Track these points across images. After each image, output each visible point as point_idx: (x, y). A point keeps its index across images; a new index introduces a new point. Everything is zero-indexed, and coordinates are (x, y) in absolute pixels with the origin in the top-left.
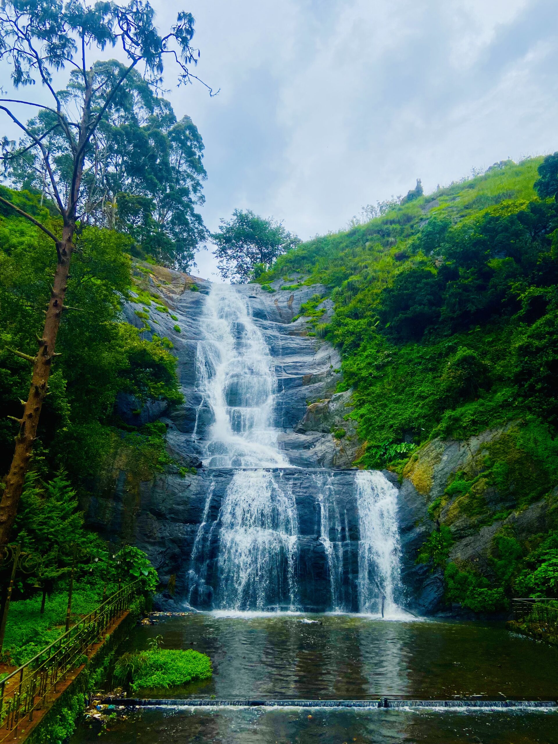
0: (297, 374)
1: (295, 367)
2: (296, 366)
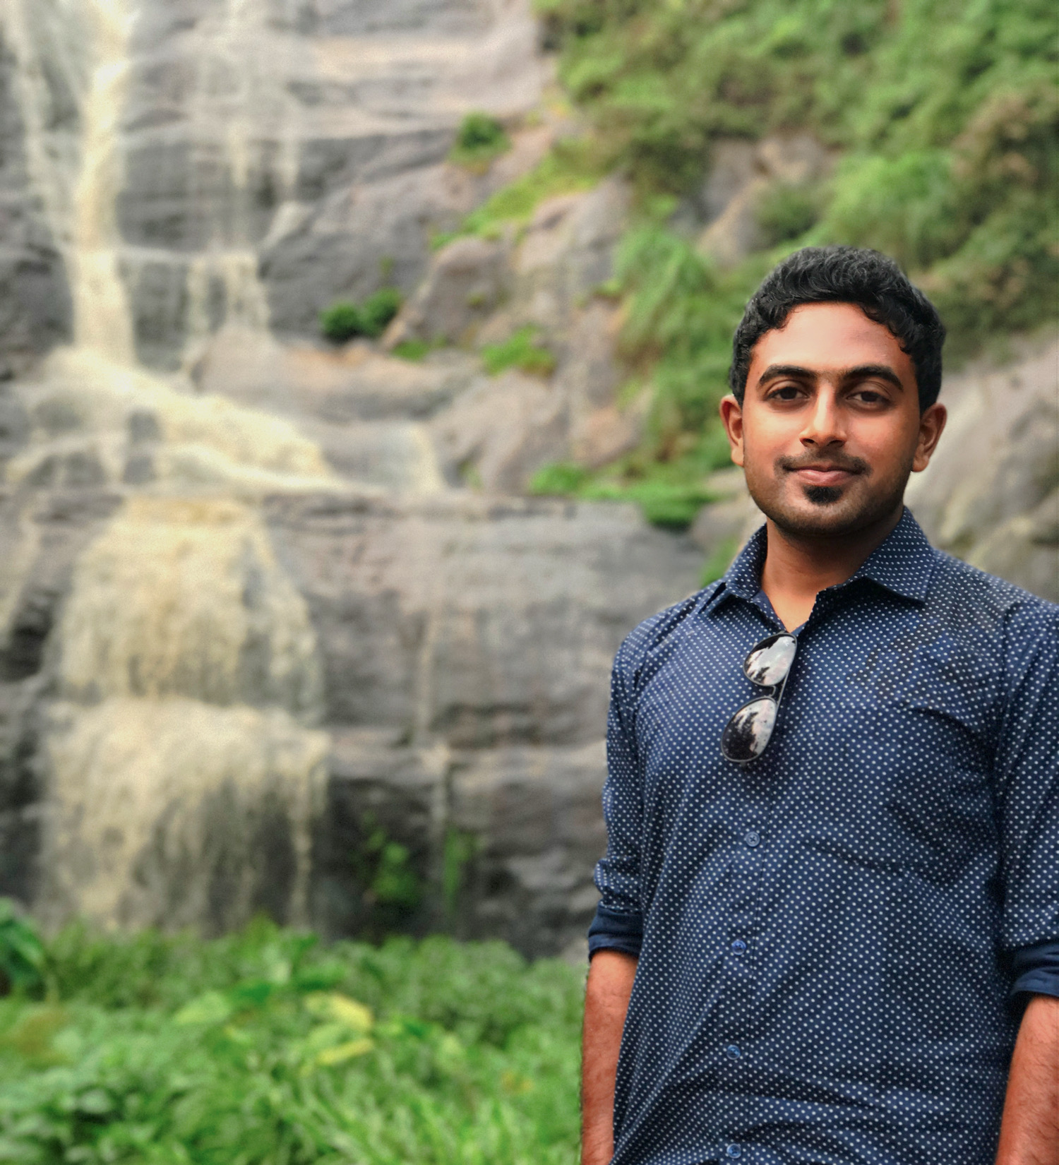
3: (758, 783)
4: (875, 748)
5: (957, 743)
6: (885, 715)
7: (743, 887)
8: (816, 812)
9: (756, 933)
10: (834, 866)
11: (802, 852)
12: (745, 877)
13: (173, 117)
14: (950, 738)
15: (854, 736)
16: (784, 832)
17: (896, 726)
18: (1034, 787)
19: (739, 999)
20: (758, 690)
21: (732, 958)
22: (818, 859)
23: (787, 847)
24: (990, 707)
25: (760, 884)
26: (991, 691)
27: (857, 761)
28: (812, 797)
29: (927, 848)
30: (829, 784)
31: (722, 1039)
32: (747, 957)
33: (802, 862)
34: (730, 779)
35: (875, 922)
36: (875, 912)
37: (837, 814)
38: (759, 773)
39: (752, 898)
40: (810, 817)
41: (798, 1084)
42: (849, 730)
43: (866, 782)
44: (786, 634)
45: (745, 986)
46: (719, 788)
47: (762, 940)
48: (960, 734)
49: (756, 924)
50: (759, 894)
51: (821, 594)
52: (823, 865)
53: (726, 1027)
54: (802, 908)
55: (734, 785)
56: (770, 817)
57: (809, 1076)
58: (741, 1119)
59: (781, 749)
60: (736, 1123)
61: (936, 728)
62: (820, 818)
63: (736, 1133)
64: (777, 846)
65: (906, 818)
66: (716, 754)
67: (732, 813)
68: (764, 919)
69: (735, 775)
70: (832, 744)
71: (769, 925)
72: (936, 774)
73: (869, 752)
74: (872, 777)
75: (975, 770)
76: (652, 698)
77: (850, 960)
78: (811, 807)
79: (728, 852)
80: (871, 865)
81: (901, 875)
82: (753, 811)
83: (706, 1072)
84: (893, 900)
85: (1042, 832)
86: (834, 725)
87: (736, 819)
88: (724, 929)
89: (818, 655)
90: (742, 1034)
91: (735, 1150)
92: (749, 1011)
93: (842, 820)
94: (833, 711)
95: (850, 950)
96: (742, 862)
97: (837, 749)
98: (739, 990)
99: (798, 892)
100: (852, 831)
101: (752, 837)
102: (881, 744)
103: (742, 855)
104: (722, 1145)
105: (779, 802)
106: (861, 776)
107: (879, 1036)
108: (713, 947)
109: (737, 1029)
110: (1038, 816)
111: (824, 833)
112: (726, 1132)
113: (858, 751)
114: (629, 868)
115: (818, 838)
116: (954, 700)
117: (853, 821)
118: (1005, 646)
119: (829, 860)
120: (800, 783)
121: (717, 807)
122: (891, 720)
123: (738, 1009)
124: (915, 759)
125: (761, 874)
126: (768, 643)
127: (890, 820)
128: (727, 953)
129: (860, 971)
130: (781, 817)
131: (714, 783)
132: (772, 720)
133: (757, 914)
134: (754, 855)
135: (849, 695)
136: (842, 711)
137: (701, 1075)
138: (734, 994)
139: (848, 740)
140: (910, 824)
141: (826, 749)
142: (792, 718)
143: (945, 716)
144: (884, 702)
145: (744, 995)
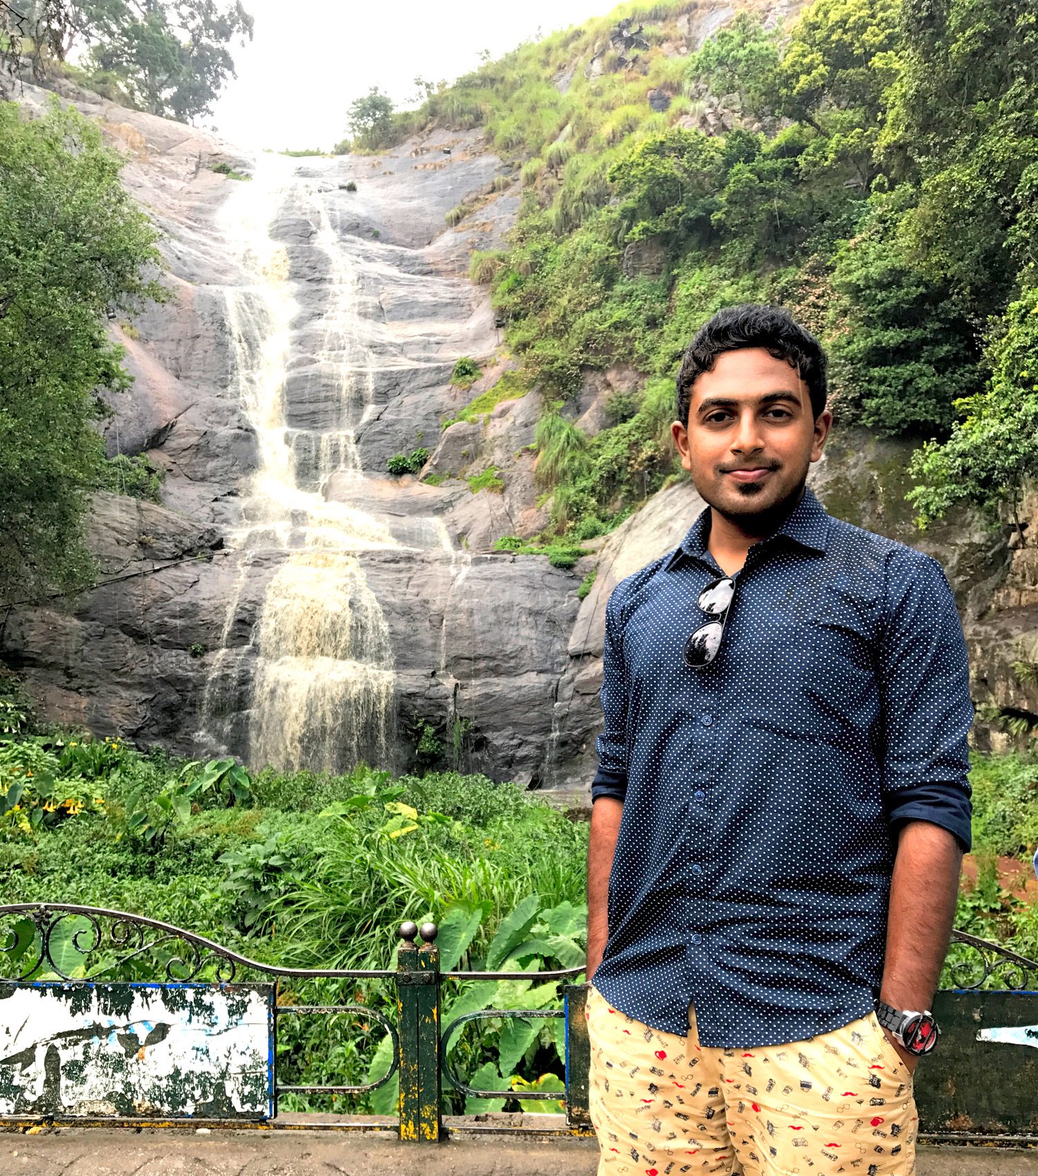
0: (428, 360)
1: (426, 346)
2: (429, 343)
3: (710, 681)
4: (795, 654)
5: (854, 649)
6: (802, 630)
7: (701, 754)
8: (752, 700)
9: (711, 786)
10: (767, 738)
11: (743, 729)
12: (702, 747)
13: (313, 361)
14: (849, 645)
15: (780, 646)
16: (730, 715)
17: (810, 638)
18: (911, 678)
19: (700, 833)
20: (709, 617)
21: (695, 804)
22: (755, 733)
23: (732, 725)
24: (877, 621)
25: (714, 752)
26: (878, 610)
27: (782, 663)
28: (749, 690)
29: (837, 724)
30: (761, 680)
31: (689, 861)
32: (706, 803)
33: (743, 736)
34: (689, 680)
35: (798, 778)
36: (798, 771)
37: (767, 702)
38: (710, 675)
39: (708, 762)
40: (748, 704)
41: (743, 892)
42: (776, 642)
43: (789, 678)
44: (727, 578)
45: (705, 823)
46: (681, 686)
47: (717, 791)
48: (856, 642)
49: (712, 780)
50: (713, 759)
51: (752, 548)
52: (759, 737)
53: (691, 852)
54: (745, 768)
55: (692, 683)
56: (719, 705)
57: (751, 886)
58: (702, 917)
59: (725, 657)
60: (698, 920)
61: (839, 639)
62: (756, 704)
63: (698, 927)
64: (725, 725)
65: (820, 703)
66: (679, 662)
67: (691, 703)
68: (717, 776)
69: (693, 676)
70: (763, 652)
71: (721, 780)
72: (840, 670)
73: (791, 657)
74: (794, 674)
75: (865, 668)
76: (633, 626)
77: (779, 804)
78: (749, 697)
79: (689, 730)
80: (794, 737)
81: (816, 744)
82: (706, 700)
83: (677, 883)
84: (811, 761)
85: (915, 710)
86: (765, 639)
87: (694, 707)
88: (689, 783)
89: (748, 591)
90: (703, 857)
91: (697, 939)
92: (708, 841)
93: (772, 705)
94: (763, 629)
95: (779, 797)
96: (700, 737)
97: (767, 656)
98: (700, 826)
99: (741, 757)
100: (779, 713)
101: (706, 719)
102: (799, 650)
103: (700, 731)
104: (688, 935)
105: (725, 694)
106: (785, 674)
107: (802, 858)
108: (681, 796)
109: (700, 853)
110: (913, 699)
111: (758, 715)
112: (691, 925)
113: (783, 656)
114: (618, 740)
115: (754, 718)
116: (851, 618)
117: (779, 706)
118: (886, 579)
119: (762, 734)
120: (740, 680)
121: (680, 699)
122: (806, 633)
123: (700, 840)
124: (825, 661)
125: (714, 745)
126: (713, 586)
127: (808, 704)
128: (691, 801)
129: (788, 813)
130: (727, 704)
131: (678, 682)
132: (719, 638)
133: (712, 773)
134: (709, 731)
135: (775, 618)
136: (770, 629)
137: (674, 886)
138: (697, 829)
139: (775, 649)
140: (823, 707)
141: (759, 655)
142: (733, 635)
143: (846, 629)
144: (801, 621)
145: (704, 830)
